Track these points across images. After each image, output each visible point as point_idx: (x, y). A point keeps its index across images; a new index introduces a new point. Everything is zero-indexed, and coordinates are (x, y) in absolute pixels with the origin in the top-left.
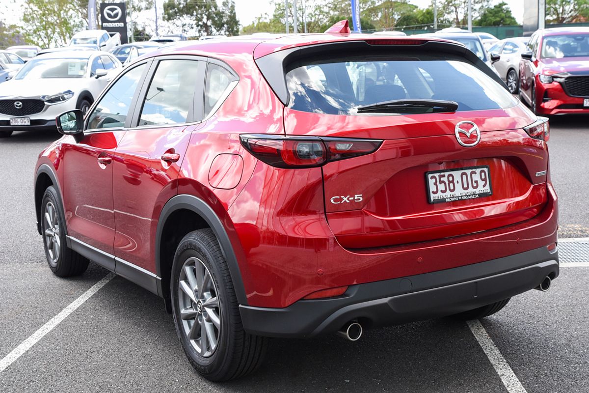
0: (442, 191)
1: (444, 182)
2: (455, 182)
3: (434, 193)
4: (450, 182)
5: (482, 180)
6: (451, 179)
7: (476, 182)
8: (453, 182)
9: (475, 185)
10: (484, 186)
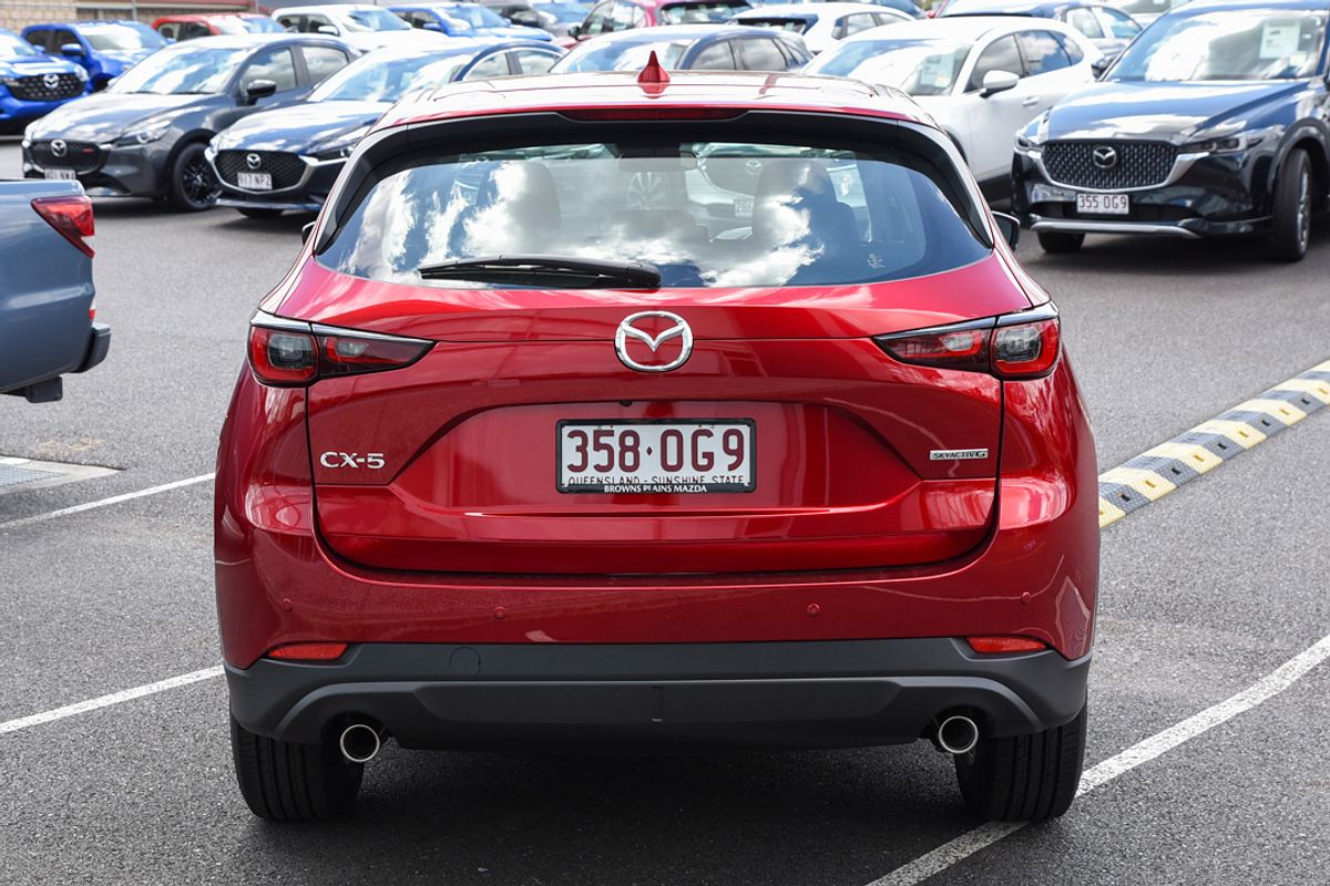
0: (598, 468)
1: (609, 448)
2: (642, 450)
3: (572, 468)
4: (624, 449)
5: (728, 451)
6: (629, 441)
7: (709, 456)
8: (635, 449)
9: (703, 462)
10: (732, 467)
